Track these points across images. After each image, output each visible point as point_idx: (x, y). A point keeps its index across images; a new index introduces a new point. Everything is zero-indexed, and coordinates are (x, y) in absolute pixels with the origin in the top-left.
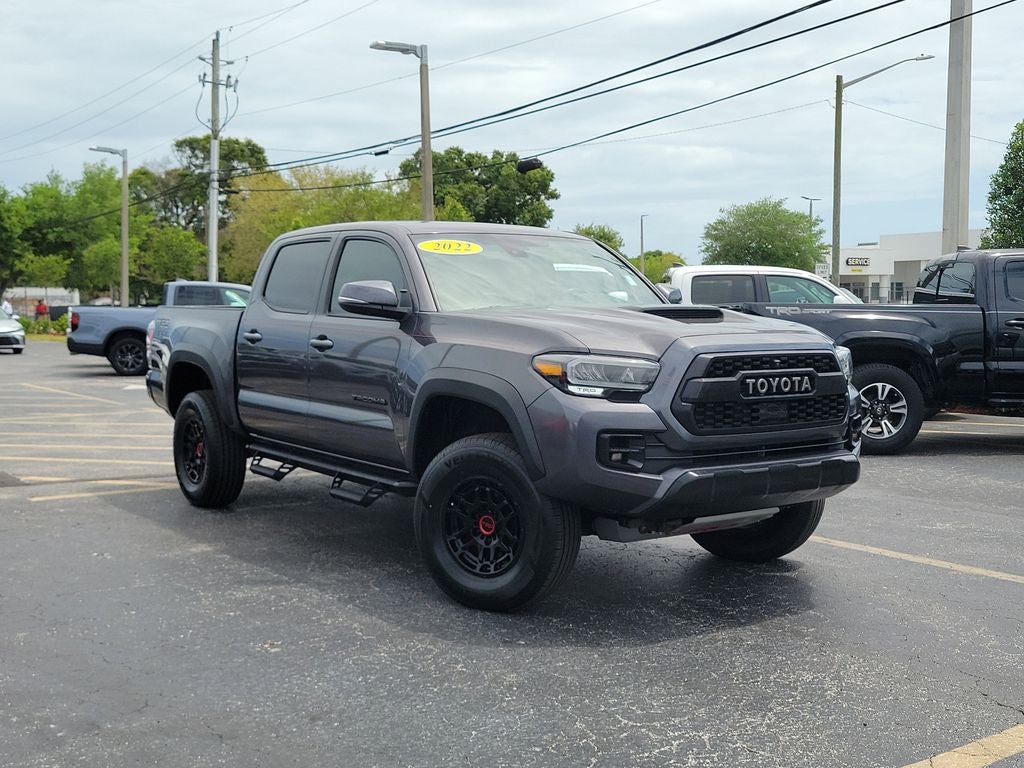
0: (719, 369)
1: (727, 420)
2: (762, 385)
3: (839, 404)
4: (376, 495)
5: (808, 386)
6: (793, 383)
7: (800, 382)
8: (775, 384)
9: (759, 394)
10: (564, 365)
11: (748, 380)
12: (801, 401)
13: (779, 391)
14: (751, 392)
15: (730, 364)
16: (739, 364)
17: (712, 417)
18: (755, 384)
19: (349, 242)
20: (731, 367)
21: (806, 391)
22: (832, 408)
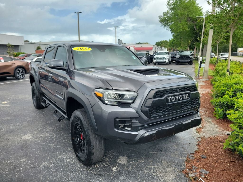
0: (159, 95)
1: (160, 112)
2: (173, 99)
3: (197, 101)
4: (62, 119)
5: (188, 97)
6: (183, 97)
7: (185, 96)
8: (177, 98)
9: (172, 102)
10: (103, 94)
11: (168, 98)
12: (185, 102)
13: (179, 100)
14: (169, 102)
15: (162, 93)
16: (166, 92)
17: (155, 111)
18: (171, 99)
19: (59, 47)
20: (162, 94)
21: (187, 98)
22: (194, 102)
